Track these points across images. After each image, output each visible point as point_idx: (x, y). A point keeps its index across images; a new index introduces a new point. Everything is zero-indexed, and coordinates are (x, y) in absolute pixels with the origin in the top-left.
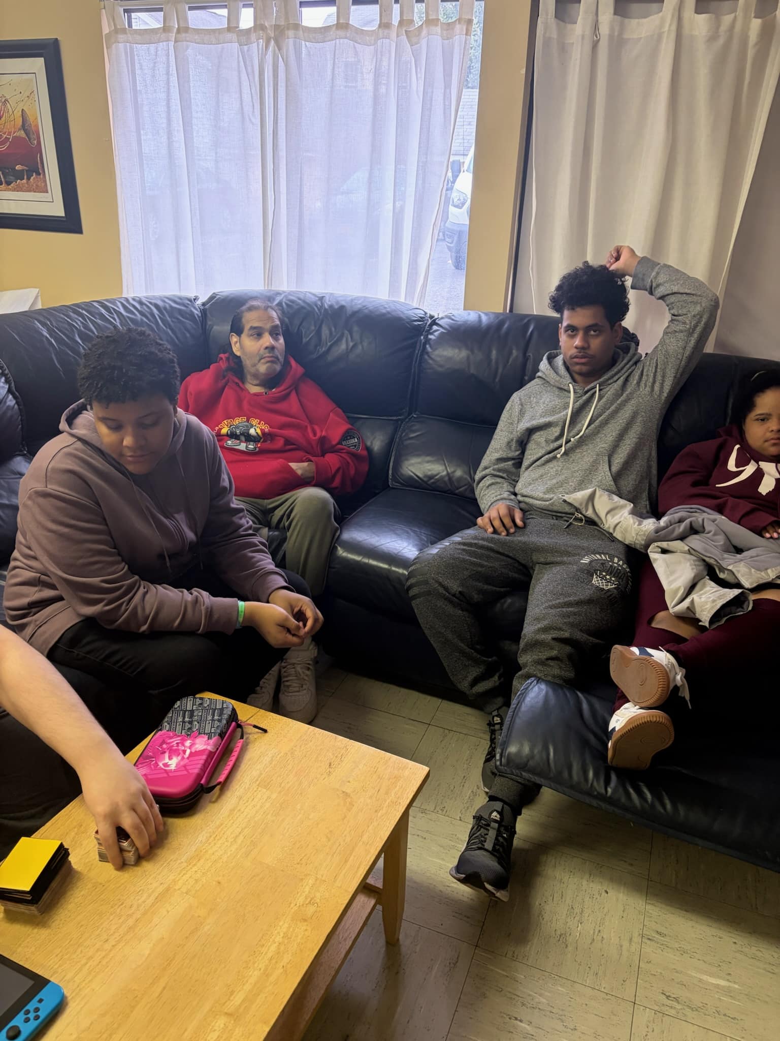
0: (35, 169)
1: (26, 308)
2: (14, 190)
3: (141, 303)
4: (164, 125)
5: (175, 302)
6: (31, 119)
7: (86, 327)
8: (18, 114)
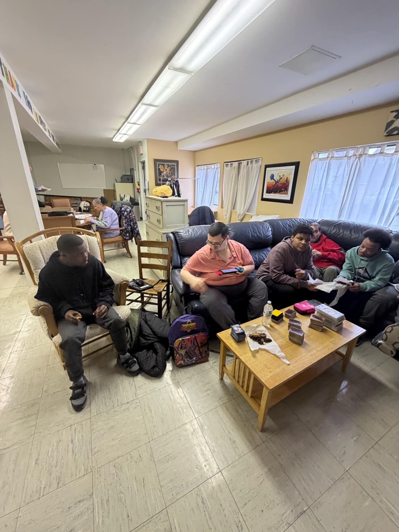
0: (286, 189)
1: (276, 219)
2: (280, 194)
3: (304, 220)
4: (321, 180)
5: (312, 220)
6: (288, 179)
7: (290, 224)
8: (286, 178)
